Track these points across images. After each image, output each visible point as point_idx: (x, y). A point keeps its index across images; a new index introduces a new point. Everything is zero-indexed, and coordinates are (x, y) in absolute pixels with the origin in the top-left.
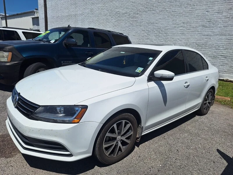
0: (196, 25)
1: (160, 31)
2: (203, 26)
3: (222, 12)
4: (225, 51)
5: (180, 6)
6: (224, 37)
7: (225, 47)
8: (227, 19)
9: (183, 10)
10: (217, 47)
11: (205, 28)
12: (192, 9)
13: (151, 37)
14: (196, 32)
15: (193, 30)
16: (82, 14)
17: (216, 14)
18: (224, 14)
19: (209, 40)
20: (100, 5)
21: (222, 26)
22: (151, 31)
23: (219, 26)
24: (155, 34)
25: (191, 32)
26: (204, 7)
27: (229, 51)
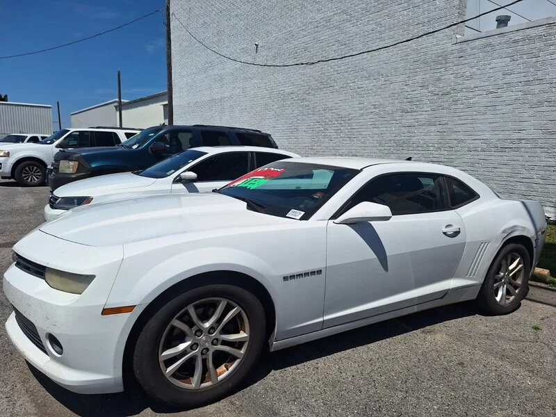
0: (393, 108)
1: (342, 122)
2: (403, 111)
3: (428, 86)
4: (437, 153)
5: (368, 78)
6: (433, 128)
7: (436, 145)
8: (435, 97)
9: (372, 84)
10: (425, 145)
11: (405, 114)
12: (385, 82)
13: (329, 134)
14: (394, 122)
15: (389, 119)
16: (231, 97)
17: (420, 88)
18: (431, 89)
19: (412, 135)
20: (255, 81)
21: (429, 109)
22: (330, 123)
23: (425, 109)
24: (336, 128)
25: (386, 122)
26: (402, 78)
27: (443, 152)
